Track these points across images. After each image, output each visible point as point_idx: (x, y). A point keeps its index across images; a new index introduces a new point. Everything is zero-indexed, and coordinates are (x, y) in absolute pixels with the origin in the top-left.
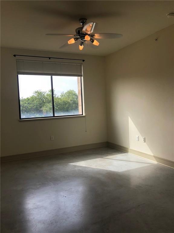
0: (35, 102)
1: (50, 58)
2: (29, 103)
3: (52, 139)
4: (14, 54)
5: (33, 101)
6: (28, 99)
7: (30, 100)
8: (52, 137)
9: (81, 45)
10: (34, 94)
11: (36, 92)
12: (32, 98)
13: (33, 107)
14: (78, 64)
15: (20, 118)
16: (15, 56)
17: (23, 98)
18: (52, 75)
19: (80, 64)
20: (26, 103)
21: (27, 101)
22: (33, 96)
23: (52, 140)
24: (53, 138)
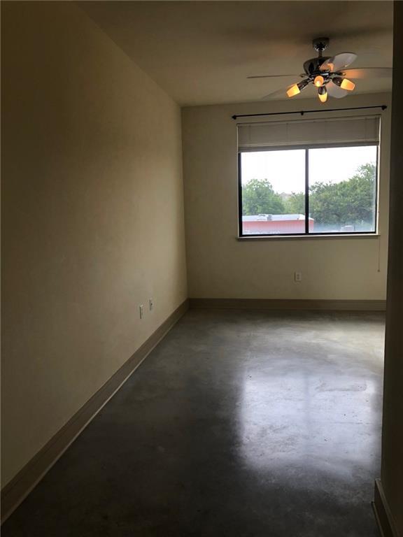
0: (358, 191)
1: (302, 113)
2: (343, 195)
3: (298, 278)
4: (233, 115)
5: (355, 188)
6: (343, 185)
7: (346, 188)
8: (298, 275)
9: (321, 94)
10: (358, 173)
11: (364, 168)
12: (353, 181)
13: (354, 202)
14: (368, 118)
15: (241, 234)
16: (235, 117)
17: (333, 183)
18: (307, 147)
19: (374, 117)
20: (337, 195)
21: (340, 189)
22: (356, 177)
23: (297, 280)
24: (300, 277)
